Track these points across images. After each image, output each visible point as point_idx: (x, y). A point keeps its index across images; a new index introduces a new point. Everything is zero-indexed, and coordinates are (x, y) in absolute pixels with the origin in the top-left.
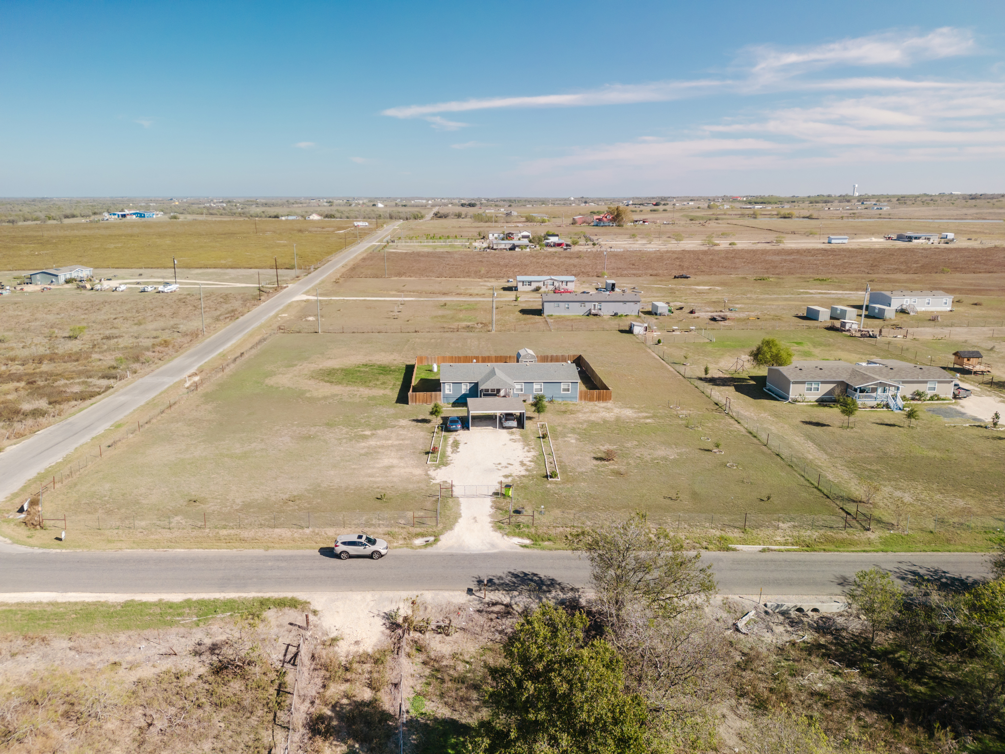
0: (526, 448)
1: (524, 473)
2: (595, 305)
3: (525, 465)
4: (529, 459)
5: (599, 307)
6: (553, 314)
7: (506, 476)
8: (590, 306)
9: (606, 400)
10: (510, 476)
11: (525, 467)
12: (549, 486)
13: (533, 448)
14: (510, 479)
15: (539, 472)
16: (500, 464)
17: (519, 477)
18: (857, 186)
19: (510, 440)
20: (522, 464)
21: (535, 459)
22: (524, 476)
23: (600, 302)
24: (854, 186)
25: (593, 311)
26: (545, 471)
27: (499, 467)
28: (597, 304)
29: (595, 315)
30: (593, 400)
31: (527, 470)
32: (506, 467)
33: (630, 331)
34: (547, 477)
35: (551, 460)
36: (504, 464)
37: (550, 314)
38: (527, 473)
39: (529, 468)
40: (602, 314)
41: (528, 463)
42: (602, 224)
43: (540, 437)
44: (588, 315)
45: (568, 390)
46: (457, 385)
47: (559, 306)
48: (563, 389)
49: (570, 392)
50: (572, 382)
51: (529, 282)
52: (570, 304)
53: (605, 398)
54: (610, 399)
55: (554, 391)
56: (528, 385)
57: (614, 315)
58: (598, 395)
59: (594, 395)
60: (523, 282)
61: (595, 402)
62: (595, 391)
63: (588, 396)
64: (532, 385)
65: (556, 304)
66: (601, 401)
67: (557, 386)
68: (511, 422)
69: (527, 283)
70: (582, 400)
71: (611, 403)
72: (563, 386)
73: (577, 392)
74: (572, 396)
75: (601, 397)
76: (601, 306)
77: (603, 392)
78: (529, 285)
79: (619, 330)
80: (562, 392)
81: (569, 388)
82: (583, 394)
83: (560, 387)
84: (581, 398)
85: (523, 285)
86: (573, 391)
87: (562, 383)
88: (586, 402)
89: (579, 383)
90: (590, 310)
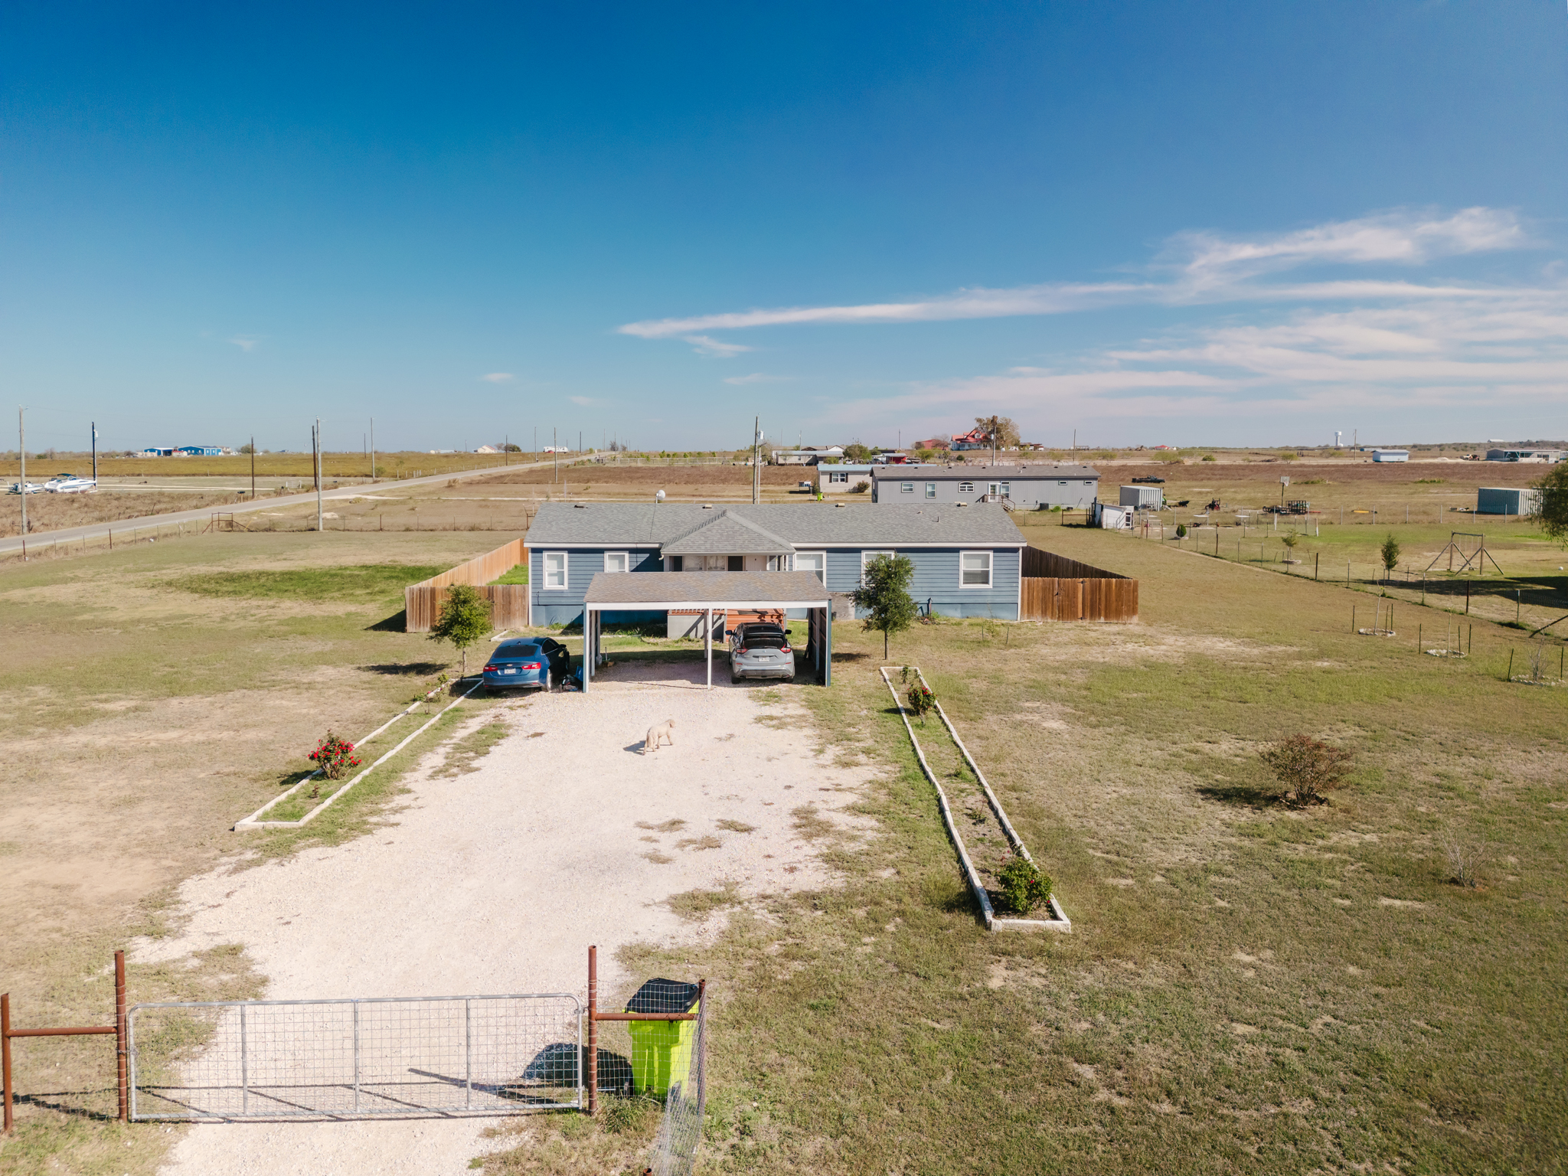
0: (833, 751)
1: (814, 878)
2: (994, 487)
3: (825, 828)
4: (850, 798)
5: (1003, 491)
7: (693, 905)
8: (982, 489)
9: (1118, 614)
10: (717, 900)
11: (821, 844)
12: (998, 977)
13: (867, 752)
14: (718, 920)
15: (914, 874)
16: (675, 824)
17: (781, 907)
18: (1340, 433)
19: (759, 720)
20: (807, 823)
21: (882, 797)
22: (812, 900)
23: (1005, 479)
24: (1336, 433)
26: (951, 869)
27: (666, 844)
28: (998, 483)
30: (1072, 615)
31: (835, 860)
32: (709, 844)
33: (1093, 522)
34: (968, 902)
35: (975, 801)
36: (700, 825)
38: (838, 881)
39: (850, 848)
40: (1011, 506)
41: (843, 821)
42: (967, 447)
43: (896, 711)
45: (984, 577)
46: (588, 559)
47: (911, 490)
48: (966, 574)
49: (990, 586)
50: (996, 550)
51: (842, 475)
52: (938, 484)
53: (1114, 605)
54: (1133, 611)
55: (934, 580)
56: (842, 559)
57: (1038, 510)
58: (1089, 598)
59: (1075, 596)
60: (831, 474)
61: (1080, 621)
62: (1081, 580)
63: (1056, 598)
64: (856, 559)
65: (905, 485)
66: (1102, 620)
67: (945, 563)
68: (765, 650)
69: (839, 477)
70: (1032, 612)
71: (1138, 624)
72: (966, 563)
73: (1015, 585)
74: (998, 600)
75: (1100, 604)
76: (1007, 489)
77: (1106, 586)
78: (842, 480)
79: (1063, 525)
80: (962, 586)
81: (988, 572)
82: (1037, 594)
83: (956, 568)
84: (1029, 609)
85: (831, 481)
86: (1003, 580)
87: (962, 553)
88: (1049, 620)
89: (1021, 551)
90: (983, 498)
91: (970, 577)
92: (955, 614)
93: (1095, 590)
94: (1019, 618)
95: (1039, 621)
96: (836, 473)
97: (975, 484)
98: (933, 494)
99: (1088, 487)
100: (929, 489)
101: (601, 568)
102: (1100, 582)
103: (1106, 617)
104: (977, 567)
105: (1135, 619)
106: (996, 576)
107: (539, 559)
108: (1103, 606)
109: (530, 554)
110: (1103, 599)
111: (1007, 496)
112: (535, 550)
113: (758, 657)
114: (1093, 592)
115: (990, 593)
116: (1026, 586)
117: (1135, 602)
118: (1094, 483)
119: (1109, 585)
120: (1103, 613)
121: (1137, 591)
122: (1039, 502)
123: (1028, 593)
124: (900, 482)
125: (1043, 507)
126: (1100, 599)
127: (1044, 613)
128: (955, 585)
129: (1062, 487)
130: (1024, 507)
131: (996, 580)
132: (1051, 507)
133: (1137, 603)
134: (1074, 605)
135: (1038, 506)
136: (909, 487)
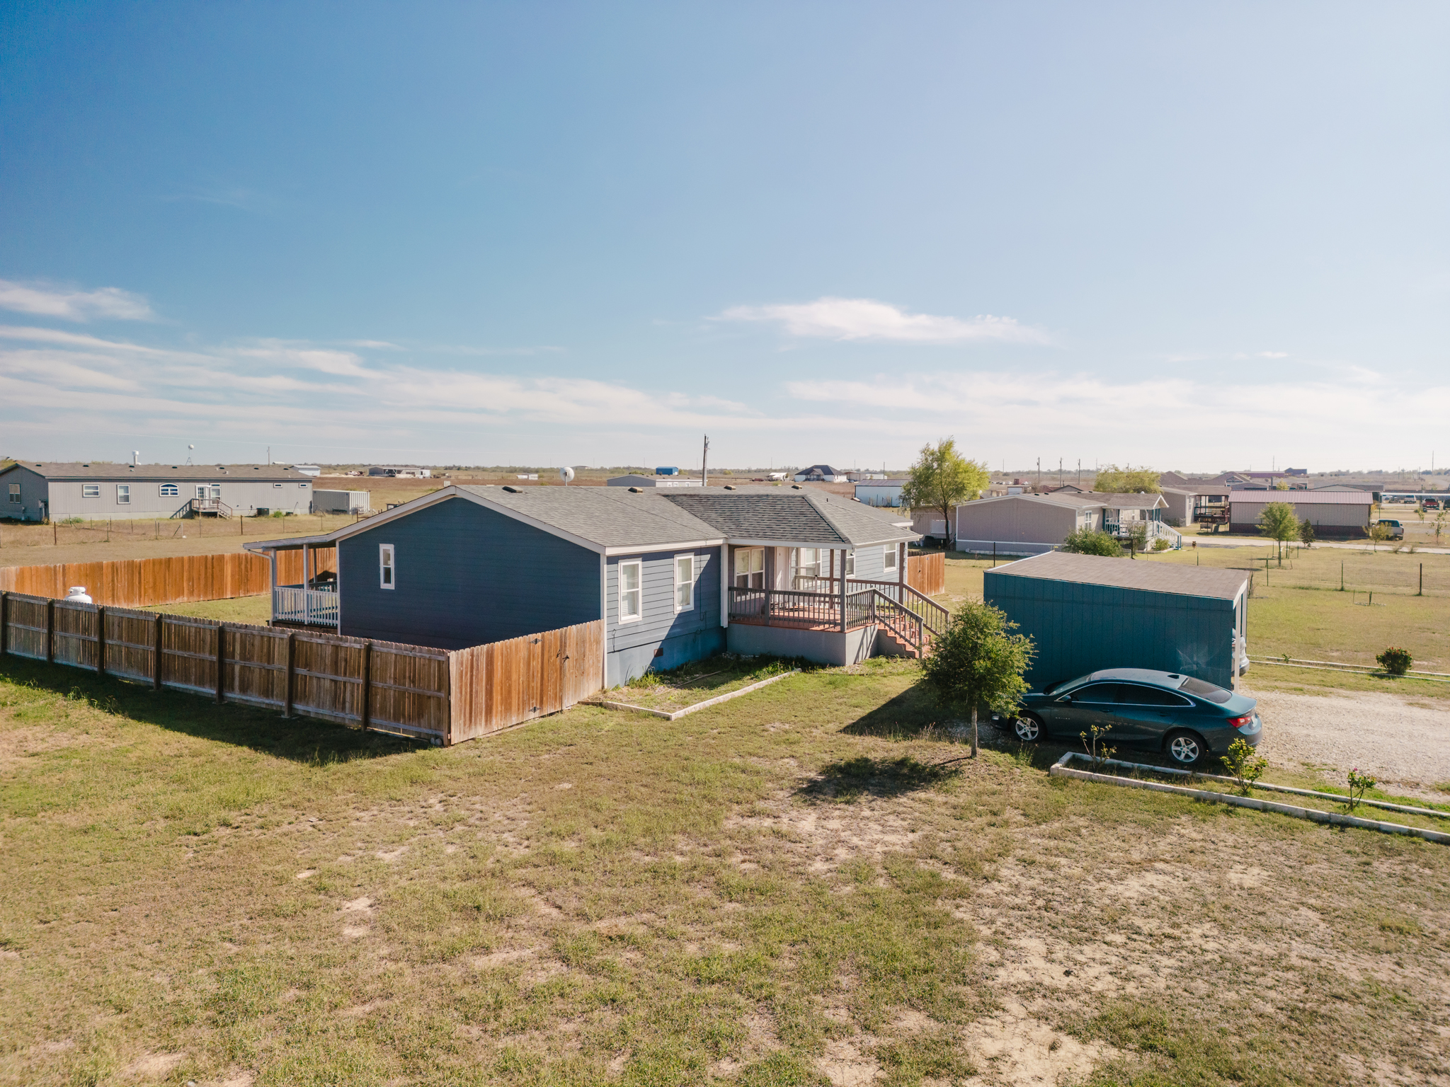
2: (202, 490)
5: (213, 495)
6: (82, 518)
8: (189, 492)
23: (215, 481)
25: (199, 506)
28: (207, 486)
37: (71, 516)
40: (226, 512)
44: (184, 516)
47: (97, 493)
52: (132, 485)
57: (255, 516)
65: (87, 487)
76: (218, 492)
90: (190, 503)
97: (179, 486)
98: (126, 499)
99: (303, 490)
100: (121, 493)
111: (219, 500)
122: (254, 507)
124: (81, 484)
125: (261, 512)
129: (277, 490)
130: (240, 512)
132: (271, 512)
135: (254, 512)
136: (92, 491)
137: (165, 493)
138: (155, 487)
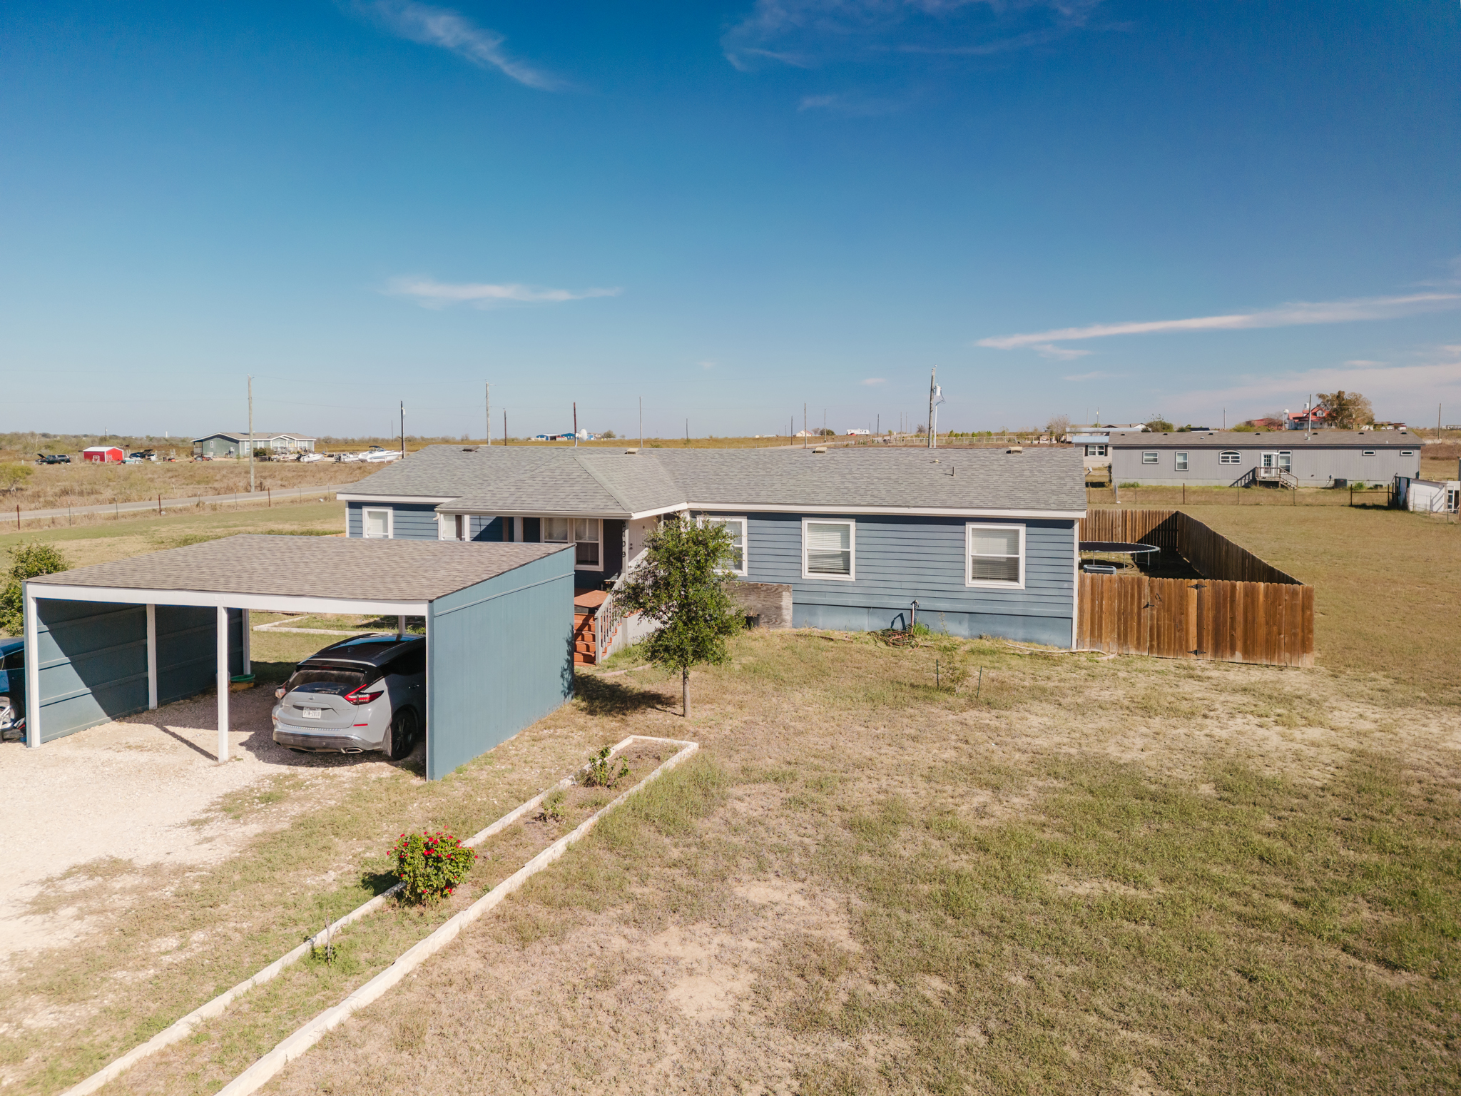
2: (1268, 458)
5: (1282, 463)
6: (1140, 482)
8: (1251, 460)
9: (1271, 649)
23: (1285, 448)
25: (1262, 474)
28: (1275, 453)
29: (1274, 484)
30: (1180, 647)
33: (1397, 502)
37: (1131, 481)
40: (1293, 482)
44: (1247, 486)
45: (1009, 569)
46: (418, 520)
47: (1156, 460)
48: (977, 562)
49: (1021, 585)
50: (1030, 523)
51: (1101, 447)
52: (1191, 453)
53: (1262, 632)
54: (1304, 645)
55: (921, 571)
56: (771, 531)
57: (1329, 488)
58: (1211, 615)
59: (1183, 611)
60: (1087, 447)
61: (1193, 656)
62: (1195, 582)
63: (1146, 613)
64: (793, 532)
65: (1146, 455)
66: (1238, 657)
67: (939, 543)
68: (315, 695)
69: (1097, 450)
70: (1100, 636)
71: (1311, 671)
72: (975, 544)
73: (1066, 585)
74: (1035, 610)
75: (1233, 628)
76: (1288, 460)
77: (1246, 595)
78: (1101, 453)
79: (1351, 505)
80: (970, 583)
81: (1017, 560)
82: (1110, 604)
83: (960, 551)
84: (1096, 633)
85: (1086, 455)
86: (1045, 577)
87: (970, 527)
88: (1133, 652)
89: (1077, 526)
90: (1254, 471)
91: (986, 568)
92: (959, 631)
93: (1223, 602)
94: (1073, 642)
95: (1109, 654)
96: (1093, 445)
97: (1242, 454)
98: (1185, 465)
99: (1406, 459)
100: (1180, 460)
101: (433, 533)
102: (1234, 587)
103: (1246, 653)
104: (997, 549)
105: (1308, 661)
106: (1032, 568)
107: (357, 518)
108: (1239, 632)
109: (347, 510)
110: (1240, 618)
111: (1288, 469)
112: (354, 505)
113: (301, 708)
114: (1218, 606)
115: (1020, 598)
116: (1088, 588)
117: (1307, 627)
118: (1416, 453)
119: (1250, 595)
120: (1239, 644)
121: (1310, 608)
122: (1334, 477)
123: (1093, 600)
125: (1339, 484)
126: (1233, 619)
127: (1122, 639)
128: (958, 580)
129: (1368, 458)
130: (1313, 483)
131: (1032, 576)
132: (1349, 484)
133: (1311, 631)
134: (1181, 626)
135: (1332, 483)
136: (1152, 457)
137: (1225, 460)
138: (1216, 454)
